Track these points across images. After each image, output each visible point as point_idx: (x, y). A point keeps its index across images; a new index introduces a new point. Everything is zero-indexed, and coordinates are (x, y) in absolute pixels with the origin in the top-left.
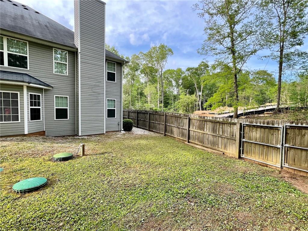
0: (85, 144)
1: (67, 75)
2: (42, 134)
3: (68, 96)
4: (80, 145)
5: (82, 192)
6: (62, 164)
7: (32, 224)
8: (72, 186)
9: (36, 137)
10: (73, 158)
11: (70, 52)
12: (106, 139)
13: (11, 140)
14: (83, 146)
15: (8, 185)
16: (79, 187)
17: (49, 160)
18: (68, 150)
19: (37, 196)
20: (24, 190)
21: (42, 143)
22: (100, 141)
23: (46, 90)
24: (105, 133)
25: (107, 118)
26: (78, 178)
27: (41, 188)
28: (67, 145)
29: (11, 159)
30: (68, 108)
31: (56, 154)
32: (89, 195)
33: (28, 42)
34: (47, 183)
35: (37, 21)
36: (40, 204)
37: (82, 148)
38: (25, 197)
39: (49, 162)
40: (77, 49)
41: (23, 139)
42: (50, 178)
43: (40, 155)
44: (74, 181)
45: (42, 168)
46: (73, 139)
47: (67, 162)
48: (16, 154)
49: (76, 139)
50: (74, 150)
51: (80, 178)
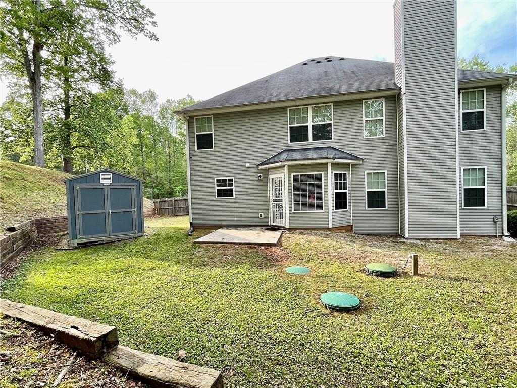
0: (418, 254)
1: (384, 136)
2: (349, 229)
3: (386, 171)
4: (409, 256)
5: (418, 344)
6: (380, 281)
7: (345, 360)
8: (398, 325)
9: (342, 233)
10: (398, 275)
11: (387, 98)
12: (462, 250)
13: (316, 235)
14: (416, 258)
15: (316, 292)
16: (412, 332)
17: (361, 271)
18: (388, 260)
19: (349, 321)
20: (333, 306)
21: (350, 243)
22: (448, 252)
23: (353, 165)
24: (459, 237)
25: (463, 207)
26: (408, 313)
27: (352, 310)
28: (386, 251)
29: (316, 260)
30: (386, 190)
31: (370, 264)
32: (432, 354)
33: (332, 104)
34: (359, 307)
35: (342, 71)
36: (353, 335)
37: (413, 261)
38: (334, 317)
39: (361, 274)
40: (400, 89)
41: (327, 235)
42: (364, 299)
43: (349, 261)
44: (402, 318)
45: (352, 280)
46: (394, 242)
47: (388, 280)
48: (321, 253)
49: (400, 242)
50: (398, 261)
51: (412, 315)
